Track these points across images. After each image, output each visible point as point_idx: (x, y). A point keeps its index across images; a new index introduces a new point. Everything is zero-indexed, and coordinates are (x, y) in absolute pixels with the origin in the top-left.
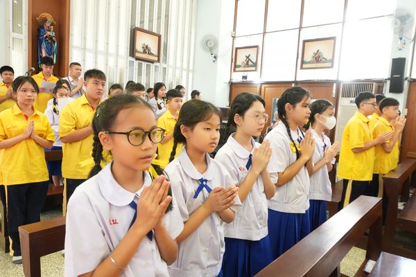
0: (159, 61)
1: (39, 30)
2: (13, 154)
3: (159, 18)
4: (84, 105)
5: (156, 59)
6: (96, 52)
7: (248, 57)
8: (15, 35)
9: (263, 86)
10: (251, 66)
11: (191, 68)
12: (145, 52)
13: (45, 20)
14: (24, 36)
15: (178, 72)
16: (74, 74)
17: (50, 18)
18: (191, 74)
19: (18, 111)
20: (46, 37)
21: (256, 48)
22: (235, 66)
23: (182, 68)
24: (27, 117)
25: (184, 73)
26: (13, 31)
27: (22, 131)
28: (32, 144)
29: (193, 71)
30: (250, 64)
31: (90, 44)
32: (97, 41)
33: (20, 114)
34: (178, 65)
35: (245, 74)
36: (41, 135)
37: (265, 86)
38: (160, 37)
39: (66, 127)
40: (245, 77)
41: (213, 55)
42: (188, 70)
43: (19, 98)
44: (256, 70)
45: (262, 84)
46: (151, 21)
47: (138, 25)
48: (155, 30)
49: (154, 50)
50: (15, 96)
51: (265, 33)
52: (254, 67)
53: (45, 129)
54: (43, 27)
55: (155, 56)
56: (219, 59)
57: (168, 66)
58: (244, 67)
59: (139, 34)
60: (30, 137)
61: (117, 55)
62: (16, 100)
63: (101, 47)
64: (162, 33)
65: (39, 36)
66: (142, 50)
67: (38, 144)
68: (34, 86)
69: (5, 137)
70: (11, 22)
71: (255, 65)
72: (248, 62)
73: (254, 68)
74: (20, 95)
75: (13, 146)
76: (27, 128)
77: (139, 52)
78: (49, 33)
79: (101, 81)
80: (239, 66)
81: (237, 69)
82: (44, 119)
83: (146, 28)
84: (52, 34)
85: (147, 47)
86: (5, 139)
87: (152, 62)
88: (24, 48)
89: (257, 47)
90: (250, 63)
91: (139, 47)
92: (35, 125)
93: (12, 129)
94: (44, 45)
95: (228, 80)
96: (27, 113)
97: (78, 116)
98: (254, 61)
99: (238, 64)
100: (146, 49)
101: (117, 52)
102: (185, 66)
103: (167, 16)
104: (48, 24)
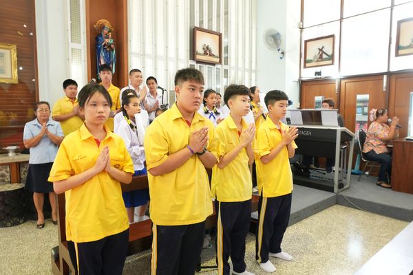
0: (220, 62)
1: (97, 39)
2: (83, 197)
3: (218, 16)
4: (177, 119)
5: (217, 60)
6: (155, 58)
7: (320, 50)
8: (75, 45)
9: (343, 82)
10: (326, 59)
11: (253, 68)
12: (205, 54)
13: (103, 27)
14: (82, 46)
15: (240, 73)
16: (135, 82)
17: (107, 24)
18: (253, 75)
19: (86, 134)
20: (105, 45)
21: (332, 38)
22: (306, 62)
23: (245, 69)
24: (98, 142)
25: (247, 74)
26: (72, 41)
27: (94, 163)
28: (106, 179)
29: (256, 71)
30: (326, 58)
31: (149, 50)
32: (156, 45)
33: (89, 138)
34: (240, 65)
35: (318, 69)
36: (117, 166)
37: (346, 81)
38: (220, 36)
39: (156, 154)
40: (319, 73)
41: (281, 51)
42: (251, 71)
43: (87, 117)
44: (332, 64)
45: (341, 79)
46: (210, 20)
47: (197, 25)
48: (214, 29)
49: (215, 51)
50: (82, 113)
51: (342, 19)
52: (329, 60)
53: (121, 157)
54: (100, 35)
55: (216, 57)
56: (287, 55)
57: (230, 68)
58: (317, 61)
59: (199, 34)
60: (104, 171)
61: (177, 59)
62: (83, 119)
63: (161, 52)
64: (222, 31)
65: (97, 45)
66: (202, 52)
67: (113, 179)
68: (106, 98)
69: (72, 173)
70: (70, 31)
71: (331, 57)
72: (321, 55)
73: (330, 62)
74: (89, 111)
75: (83, 184)
76: (100, 158)
77: (200, 54)
78: (107, 41)
79: (198, 86)
80: (311, 61)
81: (307, 65)
82: (120, 143)
83: (205, 26)
84: (110, 41)
85: (207, 48)
86: (72, 175)
87: (213, 64)
88: (83, 59)
89: (333, 36)
90: (324, 56)
91: (199, 49)
92: (110, 152)
93: (79, 161)
94: (102, 54)
95: (297, 78)
96: (98, 136)
97: (171, 136)
98: (330, 53)
99: (308, 58)
100: (207, 50)
101: (177, 56)
102: (247, 67)
103: (226, 13)
104: (106, 31)
